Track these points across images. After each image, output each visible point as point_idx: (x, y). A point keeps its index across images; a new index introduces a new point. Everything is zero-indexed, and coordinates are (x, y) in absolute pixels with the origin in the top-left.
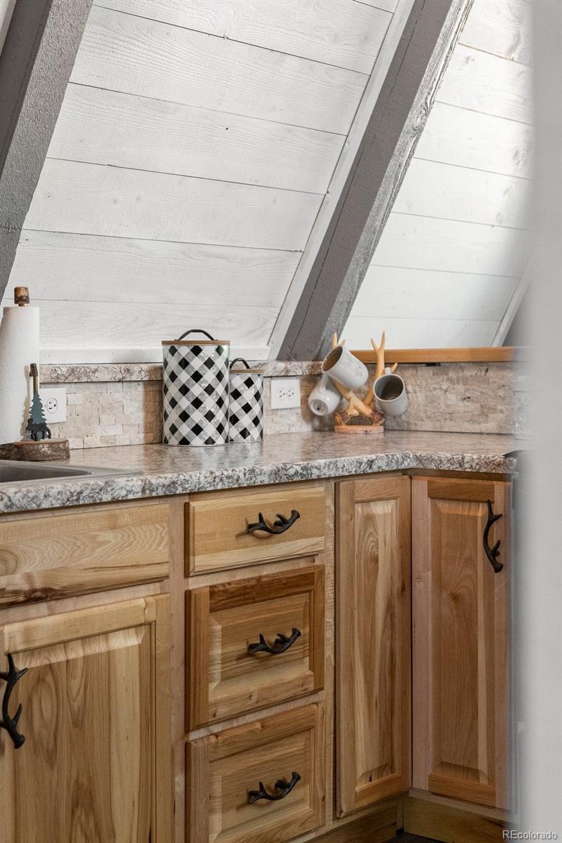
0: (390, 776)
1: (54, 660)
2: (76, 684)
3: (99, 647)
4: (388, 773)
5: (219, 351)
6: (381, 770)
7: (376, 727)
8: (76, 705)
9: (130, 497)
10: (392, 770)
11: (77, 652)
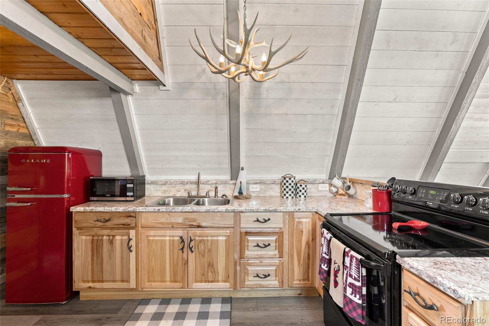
0: (308, 282)
1: (204, 239)
2: (209, 244)
3: (215, 238)
4: (307, 281)
5: (294, 179)
6: (304, 280)
7: (302, 270)
8: (209, 248)
9: (222, 211)
10: (309, 281)
11: (210, 238)
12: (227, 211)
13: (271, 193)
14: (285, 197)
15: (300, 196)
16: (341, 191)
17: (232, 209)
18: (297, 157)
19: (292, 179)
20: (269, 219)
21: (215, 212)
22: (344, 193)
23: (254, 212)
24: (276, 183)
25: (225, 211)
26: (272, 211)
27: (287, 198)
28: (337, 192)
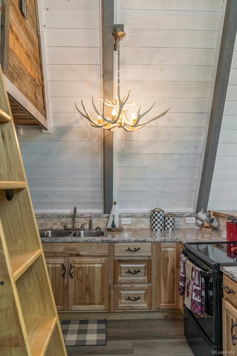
0: (173, 304)
1: (82, 266)
2: (87, 271)
3: (92, 265)
4: (172, 304)
5: (163, 212)
6: (170, 302)
7: (167, 293)
8: (87, 274)
9: (98, 242)
10: (174, 303)
11: (87, 265)
12: (102, 241)
13: (142, 226)
14: (154, 230)
15: (168, 229)
16: (206, 224)
17: (107, 240)
18: (166, 191)
19: (161, 213)
20: (139, 249)
21: (92, 242)
22: (208, 226)
23: (126, 242)
24: (146, 216)
25: (101, 241)
26: (141, 241)
27: (156, 230)
28: (203, 225)
